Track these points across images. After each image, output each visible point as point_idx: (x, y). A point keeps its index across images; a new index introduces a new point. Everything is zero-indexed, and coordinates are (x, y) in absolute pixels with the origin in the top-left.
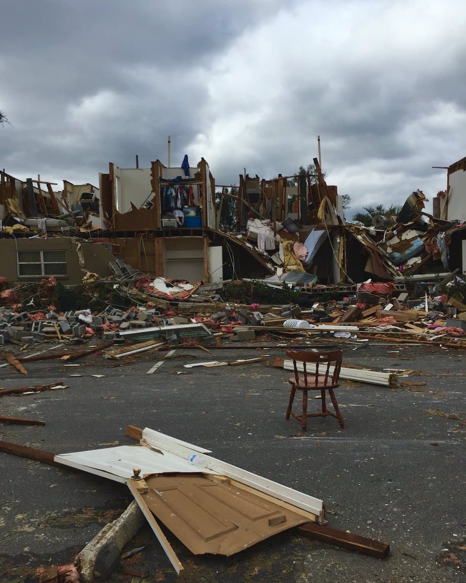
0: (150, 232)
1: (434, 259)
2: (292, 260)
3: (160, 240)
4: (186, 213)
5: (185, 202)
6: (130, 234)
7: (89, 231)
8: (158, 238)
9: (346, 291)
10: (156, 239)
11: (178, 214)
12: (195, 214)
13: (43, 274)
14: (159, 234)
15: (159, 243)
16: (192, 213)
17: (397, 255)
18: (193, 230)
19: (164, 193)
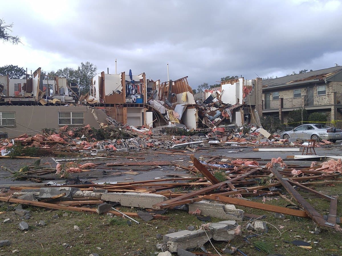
0: (121, 104)
1: (227, 119)
2: (173, 119)
3: (126, 108)
4: (136, 97)
5: (136, 91)
6: (112, 105)
7: (93, 103)
8: (125, 108)
9: (208, 131)
10: (124, 108)
11: (133, 97)
12: (140, 97)
13: (72, 124)
14: (125, 105)
15: (125, 110)
16: (139, 97)
17: (211, 117)
18: (140, 104)
19: (127, 87)
